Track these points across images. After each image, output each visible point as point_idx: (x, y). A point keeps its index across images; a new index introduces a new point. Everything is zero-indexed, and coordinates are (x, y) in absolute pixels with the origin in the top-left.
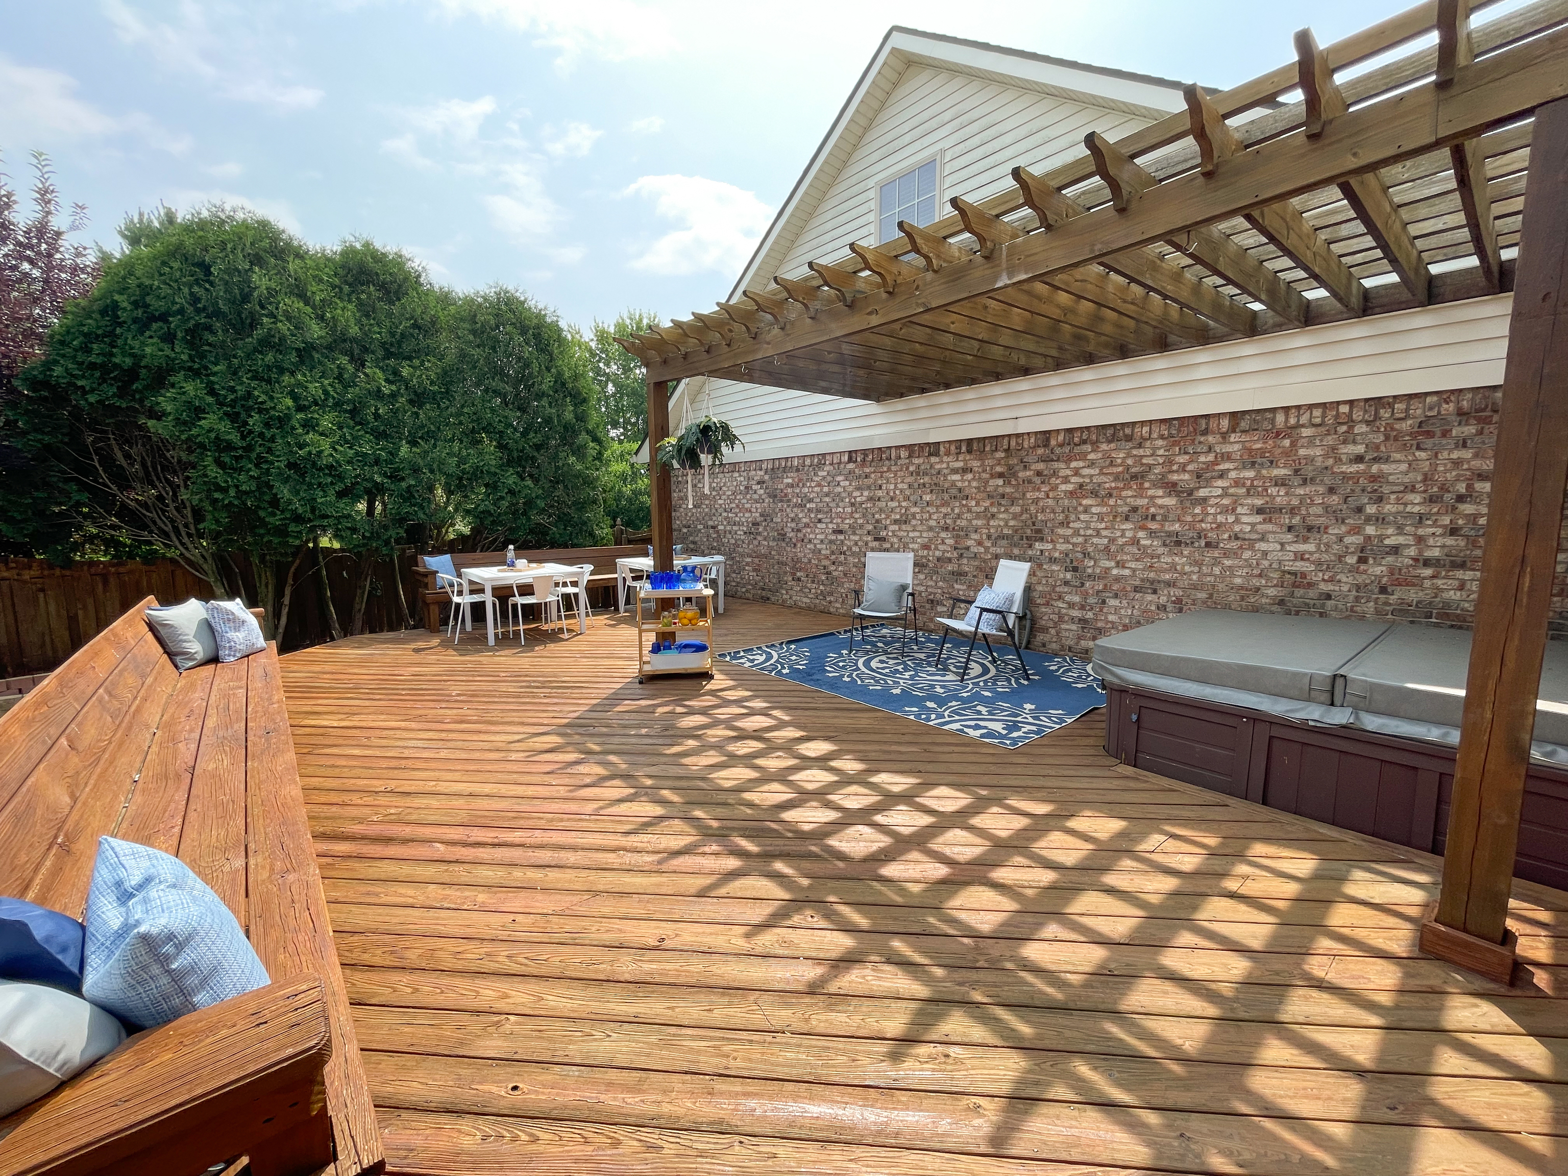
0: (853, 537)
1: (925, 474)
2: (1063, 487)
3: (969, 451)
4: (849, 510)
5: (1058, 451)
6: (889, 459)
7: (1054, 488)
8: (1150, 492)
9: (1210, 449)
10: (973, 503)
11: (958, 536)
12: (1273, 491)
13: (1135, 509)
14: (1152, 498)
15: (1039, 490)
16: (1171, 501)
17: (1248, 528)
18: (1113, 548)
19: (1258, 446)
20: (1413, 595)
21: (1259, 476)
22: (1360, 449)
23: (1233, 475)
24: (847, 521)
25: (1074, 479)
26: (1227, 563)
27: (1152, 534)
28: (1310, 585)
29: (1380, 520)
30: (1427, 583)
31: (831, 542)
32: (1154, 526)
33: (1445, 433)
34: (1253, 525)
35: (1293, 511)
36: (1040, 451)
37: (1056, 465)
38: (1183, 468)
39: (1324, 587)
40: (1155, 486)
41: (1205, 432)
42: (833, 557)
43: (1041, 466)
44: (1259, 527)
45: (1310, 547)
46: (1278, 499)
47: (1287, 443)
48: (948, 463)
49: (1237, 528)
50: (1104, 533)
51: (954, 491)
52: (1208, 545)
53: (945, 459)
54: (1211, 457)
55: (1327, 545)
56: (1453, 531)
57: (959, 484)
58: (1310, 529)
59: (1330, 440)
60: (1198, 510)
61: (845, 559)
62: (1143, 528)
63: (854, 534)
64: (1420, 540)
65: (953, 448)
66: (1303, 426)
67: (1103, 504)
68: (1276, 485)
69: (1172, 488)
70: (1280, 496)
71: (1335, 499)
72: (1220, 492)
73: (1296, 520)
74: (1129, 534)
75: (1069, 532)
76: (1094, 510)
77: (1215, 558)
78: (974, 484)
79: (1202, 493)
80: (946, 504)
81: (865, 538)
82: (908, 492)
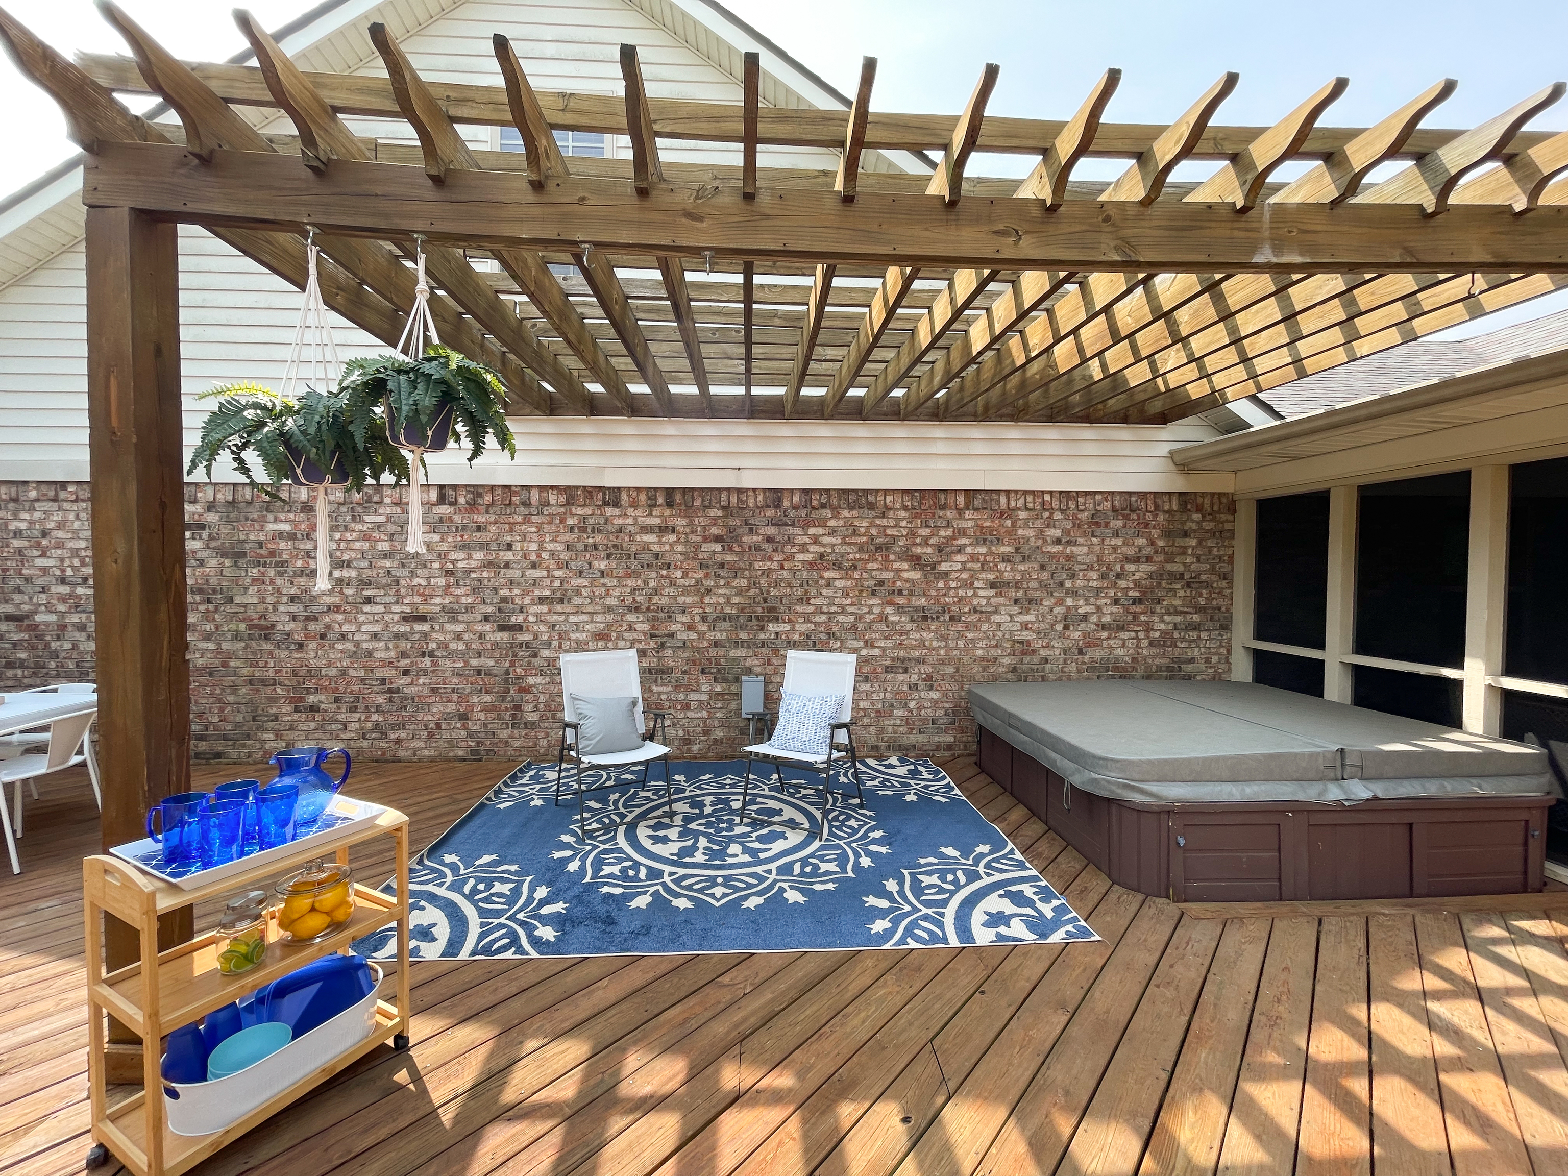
0: (449, 627)
1: (596, 530)
2: (801, 557)
3: (670, 504)
4: (442, 582)
5: (792, 513)
6: (526, 504)
7: (790, 558)
8: (896, 565)
9: (949, 525)
10: (679, 574)
11: (655, 619)
12: (1001, 566)
13: (881, 583)
14: (898, 571)
15: (770, 559)
16: (915, 575)
17: (984, 602)
18: (861, 626)
19: (987, 524)
20: (1097, 654)
21: (990, 553)
22: (1058, 533)
23: (969, 550)
24: (438, 600)
25: (812, 548)
26: (970, 635)
27: (900, 609)
28: (1034, 652)
29: (1074, 593)
30: (1105, 644)
31: (397, 636)
32: (901, 601)
33: (1107, 525)
34: (988, 598)
35: (1017, 585)
36: (770, 513)
37: (790, 530)
38: (925, 542)
39: (1043, 653)
40: (900, 559)
41: (944, 507)
42: (404, 663)
43: (771, 531)
44: (993, 600)
45: (1030, 618)
46: (1006, 574)
47: (1009, 523)
48: (635, 518)
49: (975, 602)
50: (851, 609)
51: (647, 557)
52: (952, 618)
53: (630, 511)
54: (949, 532)
55: (1043, 615)
56: (1116, 602)
57: (656, 548)
58: (1030, 601)
59: (1039, 524)
60: (941, 584)
61: (434, 664)
62: (891, 603)
63: (453, 620)
64: (1099, 609)
65: (643, 497)
66: (1019, 509)
67: (846, 577)
68: (1003, 561)
69: (916, 561)
70: (1007, 572)
71: (1045, 575)
72: (959, 566)
73: (1020, 594)
74: (876, 610)
75: (811, 609)
76: (838, 584)
77: (958, 632)
78: (680, 548)
79: (944, 567)
80: (634, 574)
81: (478, 628)
82: (565, 556)
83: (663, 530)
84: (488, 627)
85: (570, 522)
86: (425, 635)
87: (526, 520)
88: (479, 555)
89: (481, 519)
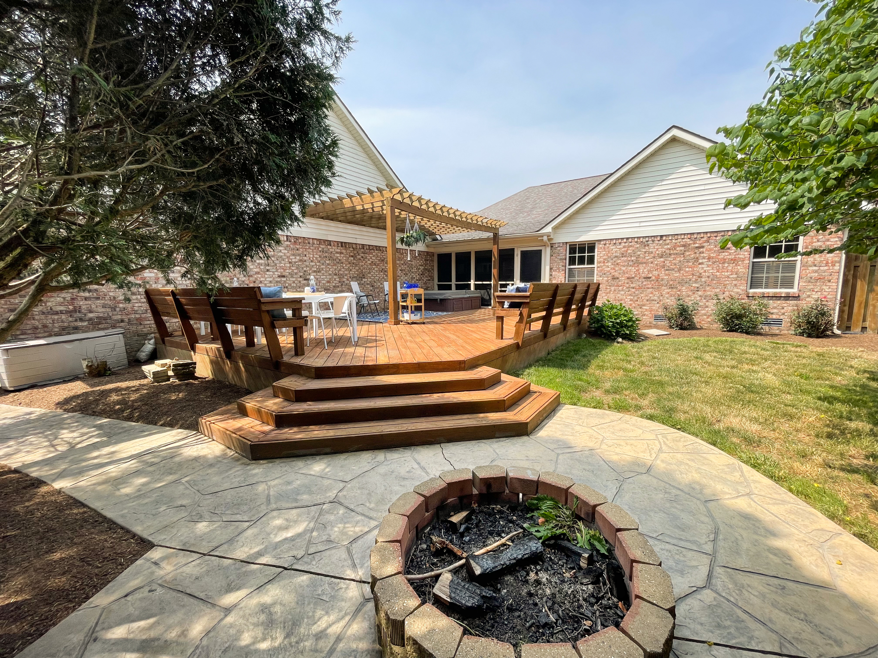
0: (291, 279)
1: (326, 252)
2: (368, 262)
4: (288, 265)
5: (366, 251)
10: (344, 265)
15: (363, 262)
24: (288, 271)
25: (370, 260)
31: (277, 282)
36: (362, 250)
37: (366, 255)
48: (334, 249)
53: (333, 247)
57: (339, 258)
63: (292, 277)
65: (336, 244)
78: (344, 258)
80: (335, 265)
81: (299, 279)
82: (319, 259)
83: (341, 253)
84: (301, 279)
85: (320, 249)
86: (285, 281)
87: (309, 248)
88: (298, 258)
89: (298, 247)
